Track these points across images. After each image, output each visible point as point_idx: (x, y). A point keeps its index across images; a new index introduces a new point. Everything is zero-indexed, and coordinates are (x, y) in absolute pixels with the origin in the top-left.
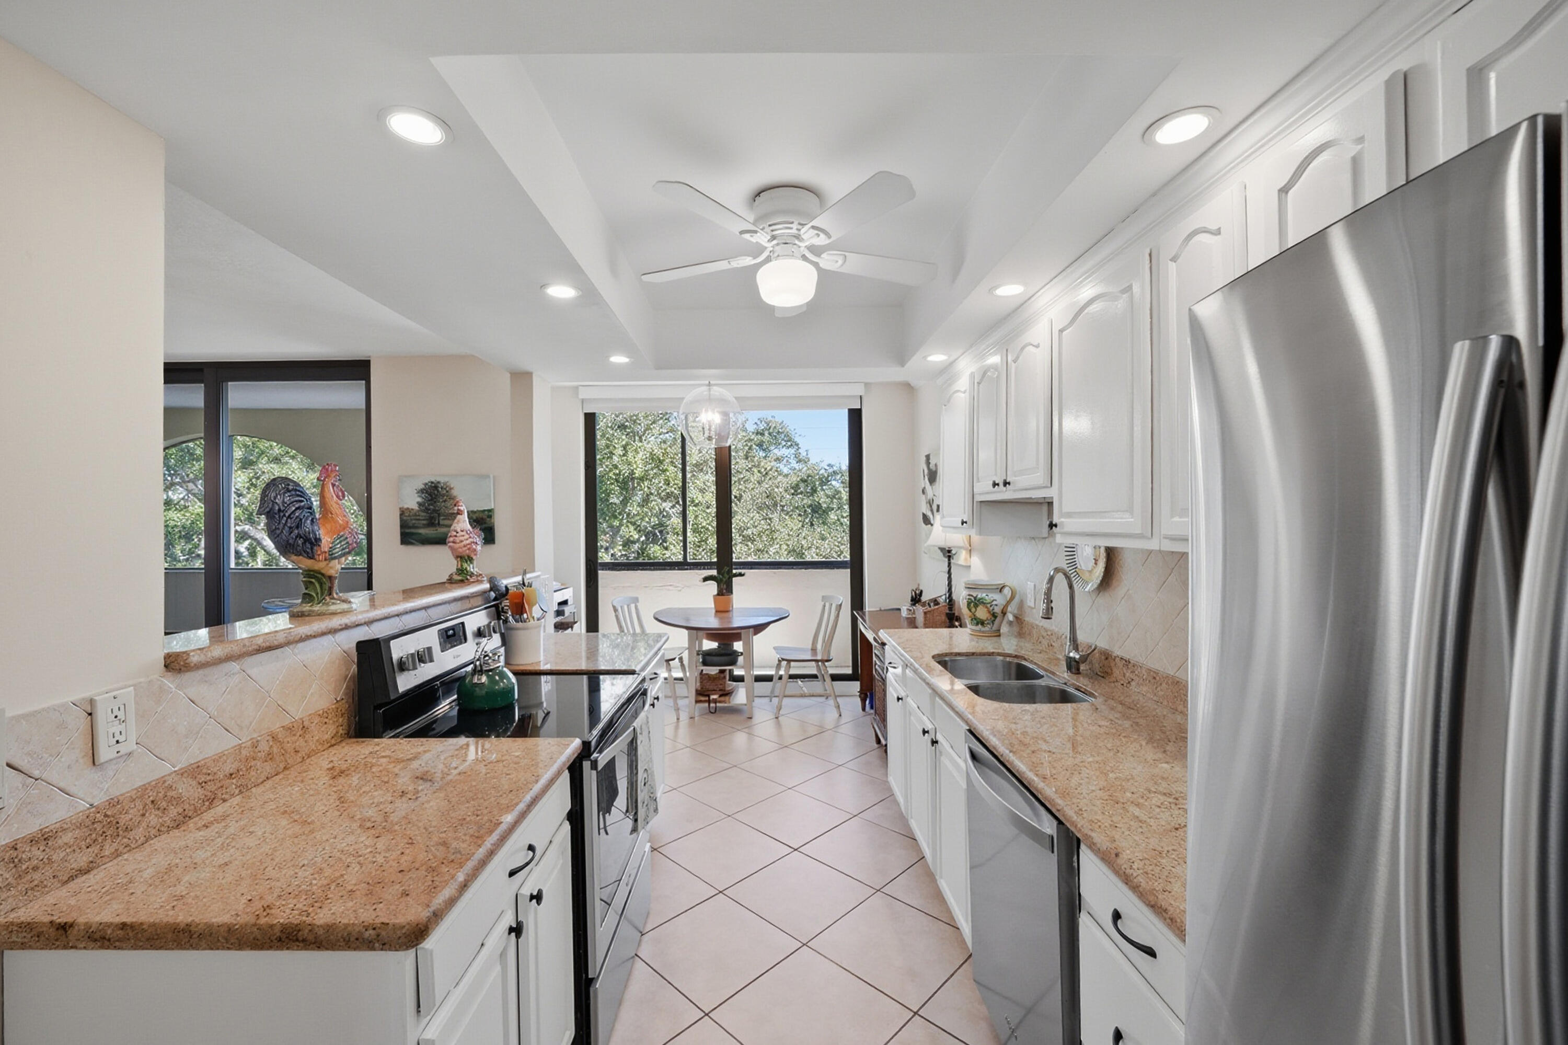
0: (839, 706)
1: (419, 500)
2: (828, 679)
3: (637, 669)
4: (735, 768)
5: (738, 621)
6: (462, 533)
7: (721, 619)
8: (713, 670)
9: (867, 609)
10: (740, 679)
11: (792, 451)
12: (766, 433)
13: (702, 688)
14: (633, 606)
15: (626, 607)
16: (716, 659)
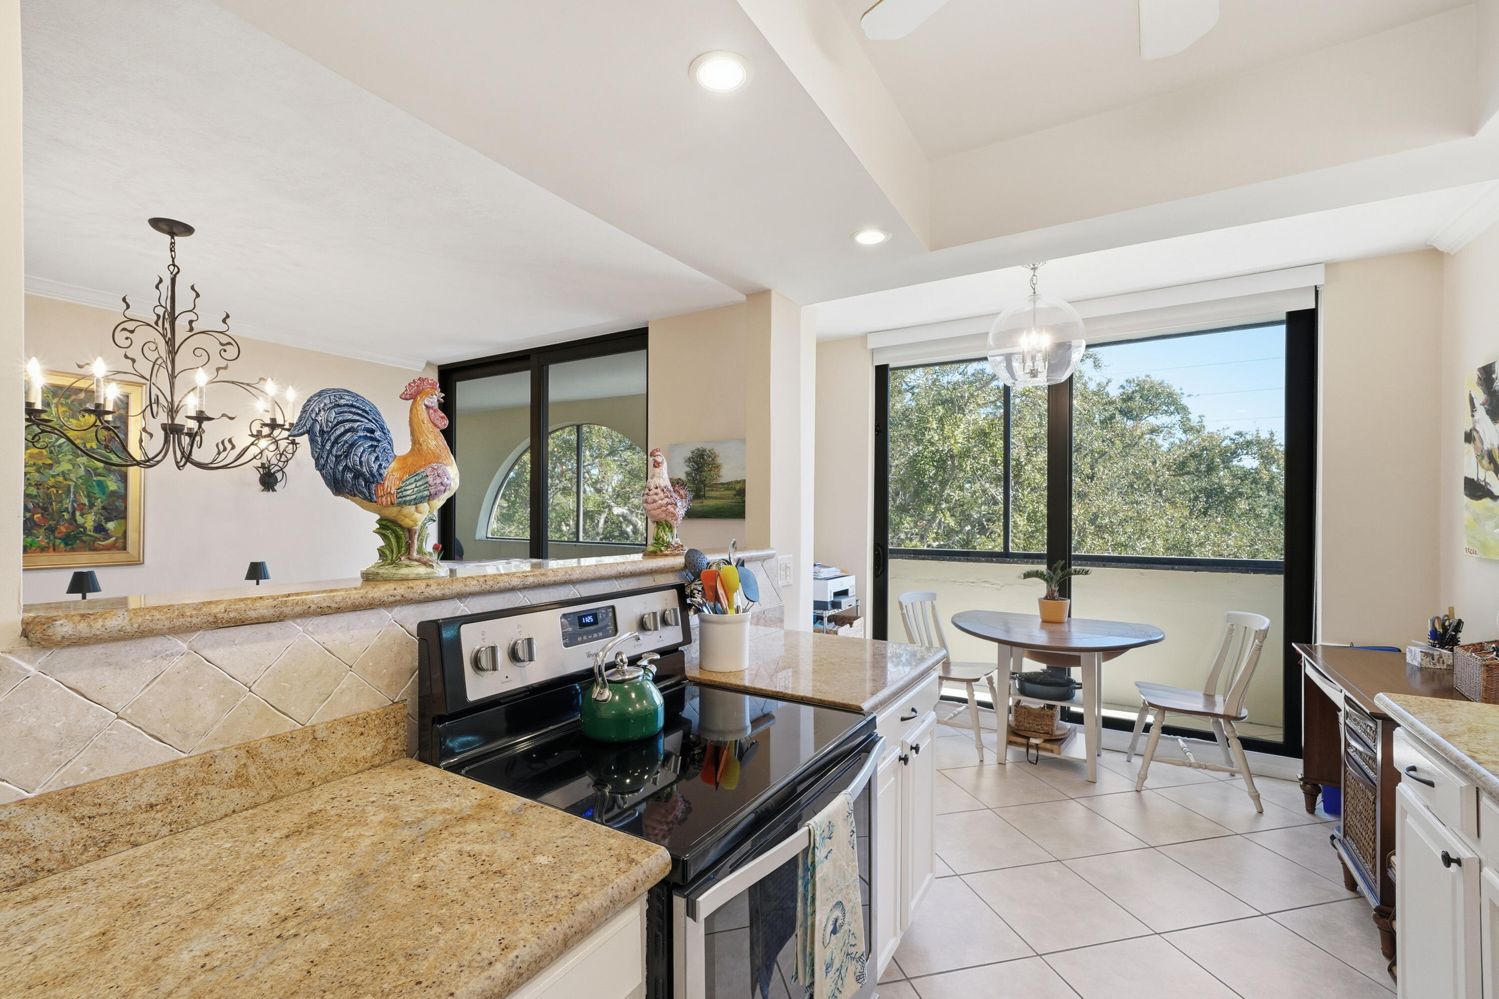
0: (1258, 796)
1: (688, 469)
2: (1236, 745)
3: (866, 706)
4: (1059, 862)
5: (1079, 639)
6: (656, 491)
7: (1050, 633)
8: (1036, 704)
9: (1320, 642)
10: (1078, 719)
11: (1177, 418)
12: (1137, 396)
13: (1016, 725)
14: (928, 604)
15: (918, 605)
16: (1039, 688)
